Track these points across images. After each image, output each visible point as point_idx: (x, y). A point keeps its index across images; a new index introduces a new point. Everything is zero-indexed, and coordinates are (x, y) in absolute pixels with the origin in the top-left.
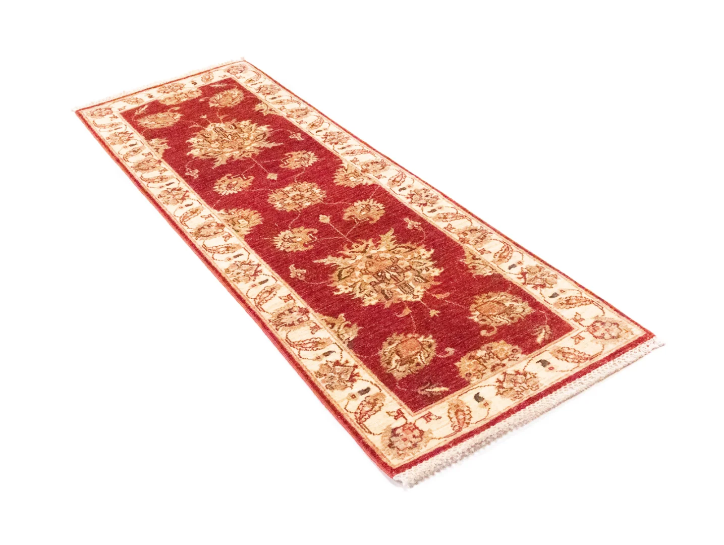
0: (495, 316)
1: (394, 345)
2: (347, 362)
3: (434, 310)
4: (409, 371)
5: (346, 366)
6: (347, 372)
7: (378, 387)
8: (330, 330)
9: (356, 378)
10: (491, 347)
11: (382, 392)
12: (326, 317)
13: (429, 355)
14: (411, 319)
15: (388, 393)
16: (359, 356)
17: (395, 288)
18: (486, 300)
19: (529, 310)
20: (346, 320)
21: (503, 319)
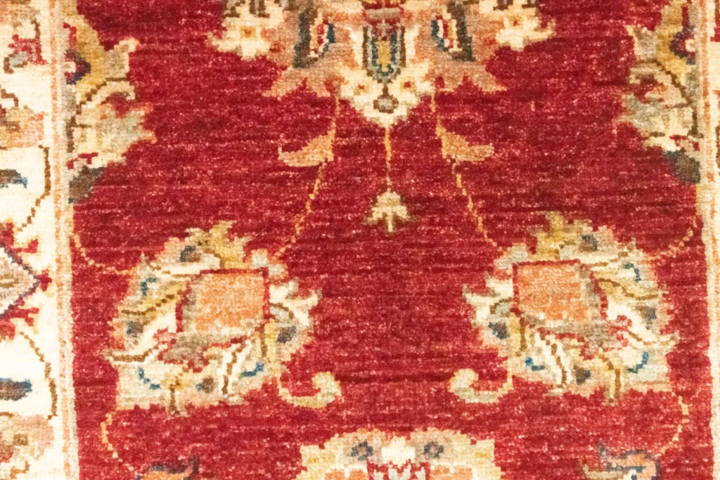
0: (544, 333)
1: (194, 268)
2: (33, 247)
3: (396, 197)
4: (168, 393)
5: (20, 262)
6: (10, 285)
7: (55, 398)
8: (62, 86)
9: (19, 323)
10: (441, 450)
11: (53, 422)
12: (80, 22)
13: (260, 368)
14: (311, 191)
15: (66, 437)
16: (78, 245)
17: (356, 21)
18: (568, 253)
19: (656, 376)
20: (128, 78)
21: (558, 359)
